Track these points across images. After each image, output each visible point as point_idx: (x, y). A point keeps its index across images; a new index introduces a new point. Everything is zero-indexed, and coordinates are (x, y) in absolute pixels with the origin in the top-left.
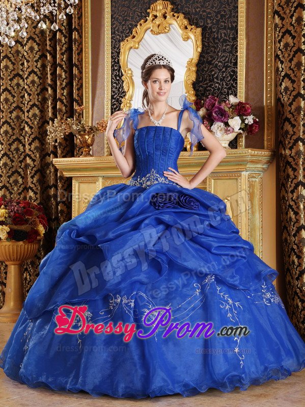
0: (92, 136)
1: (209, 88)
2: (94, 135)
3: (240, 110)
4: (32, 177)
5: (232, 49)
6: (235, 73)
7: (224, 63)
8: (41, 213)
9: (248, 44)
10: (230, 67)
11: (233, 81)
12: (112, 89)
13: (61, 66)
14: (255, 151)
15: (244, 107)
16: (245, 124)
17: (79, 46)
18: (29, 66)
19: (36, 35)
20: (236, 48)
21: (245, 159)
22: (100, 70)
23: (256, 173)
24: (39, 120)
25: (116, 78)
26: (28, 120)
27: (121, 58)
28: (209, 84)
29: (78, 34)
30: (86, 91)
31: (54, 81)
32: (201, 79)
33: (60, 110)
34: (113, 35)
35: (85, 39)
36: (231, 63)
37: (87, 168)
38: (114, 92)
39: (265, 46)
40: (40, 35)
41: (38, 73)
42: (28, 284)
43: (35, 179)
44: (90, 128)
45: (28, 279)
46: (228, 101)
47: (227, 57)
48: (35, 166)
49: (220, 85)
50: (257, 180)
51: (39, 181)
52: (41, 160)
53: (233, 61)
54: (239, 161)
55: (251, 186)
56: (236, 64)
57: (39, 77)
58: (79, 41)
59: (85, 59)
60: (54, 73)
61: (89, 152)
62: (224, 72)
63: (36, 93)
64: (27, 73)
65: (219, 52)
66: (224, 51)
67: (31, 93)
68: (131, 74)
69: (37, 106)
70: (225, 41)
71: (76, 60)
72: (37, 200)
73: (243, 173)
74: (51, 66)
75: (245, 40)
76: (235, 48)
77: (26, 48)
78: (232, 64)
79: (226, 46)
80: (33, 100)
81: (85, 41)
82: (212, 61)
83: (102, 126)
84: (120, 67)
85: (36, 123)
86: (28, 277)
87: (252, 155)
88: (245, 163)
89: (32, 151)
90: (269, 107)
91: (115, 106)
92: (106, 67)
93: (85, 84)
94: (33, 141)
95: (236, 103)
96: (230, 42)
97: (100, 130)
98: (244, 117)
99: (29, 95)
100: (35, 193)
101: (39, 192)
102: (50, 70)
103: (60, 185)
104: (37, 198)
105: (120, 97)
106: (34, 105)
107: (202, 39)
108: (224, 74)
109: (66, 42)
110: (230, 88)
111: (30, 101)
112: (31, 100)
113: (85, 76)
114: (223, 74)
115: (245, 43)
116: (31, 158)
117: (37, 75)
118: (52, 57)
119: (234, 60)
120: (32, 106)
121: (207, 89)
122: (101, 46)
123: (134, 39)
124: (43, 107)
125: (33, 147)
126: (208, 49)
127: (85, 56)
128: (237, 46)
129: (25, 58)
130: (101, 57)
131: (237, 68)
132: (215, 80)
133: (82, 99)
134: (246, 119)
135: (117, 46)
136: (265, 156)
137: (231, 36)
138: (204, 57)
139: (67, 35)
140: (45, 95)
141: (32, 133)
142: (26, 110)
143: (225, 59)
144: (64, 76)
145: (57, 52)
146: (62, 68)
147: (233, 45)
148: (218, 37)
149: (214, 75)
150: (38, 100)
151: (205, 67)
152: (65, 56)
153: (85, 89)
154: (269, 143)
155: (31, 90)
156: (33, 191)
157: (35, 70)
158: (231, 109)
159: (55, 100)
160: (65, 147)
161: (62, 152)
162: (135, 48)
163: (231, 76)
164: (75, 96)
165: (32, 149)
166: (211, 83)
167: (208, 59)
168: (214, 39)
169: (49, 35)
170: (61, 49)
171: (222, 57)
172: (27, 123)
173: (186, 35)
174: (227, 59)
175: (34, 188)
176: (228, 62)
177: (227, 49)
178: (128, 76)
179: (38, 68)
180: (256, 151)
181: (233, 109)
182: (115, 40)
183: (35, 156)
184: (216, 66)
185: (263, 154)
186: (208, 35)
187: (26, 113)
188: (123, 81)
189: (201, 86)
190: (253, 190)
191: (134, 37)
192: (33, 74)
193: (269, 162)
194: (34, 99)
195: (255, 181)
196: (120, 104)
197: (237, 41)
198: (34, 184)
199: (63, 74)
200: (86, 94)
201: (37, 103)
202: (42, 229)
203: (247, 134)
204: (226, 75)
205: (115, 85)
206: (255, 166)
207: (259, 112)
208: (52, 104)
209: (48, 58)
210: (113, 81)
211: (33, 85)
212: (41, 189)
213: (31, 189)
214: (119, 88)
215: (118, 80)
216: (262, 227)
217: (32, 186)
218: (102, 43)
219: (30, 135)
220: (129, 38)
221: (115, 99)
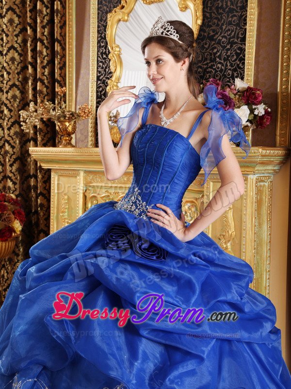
0: (72, 123)
1: (210, 69)
2: (75, 122)
3: (249, 97)
4: (11, 165)
5: (239, 21)
6: (243, 50)
7: (230, 39)
8: (18, 208)
9: (260, 15)
10: (236, 43)
11: (240, 61)
12: (97, 68)
13: (42, 41)
14: (266, 150)
15: (254, 94)
16: (255, 115)
17: (61, 18)
18: (8, 41)
19: (17, 5)
20: (245, 20)
21: (253, 160)
22: (85, 47)
23: (265, 176)
24: (19, 102)
25: (102, 56)
26: (7, 102)
27: (108, 32)
28: (210, 65)
29: (61, 3)
30: (69, 71)
31: (34, 58)
32: (200, 59)
33: (41, 92)
34: (99, 6)
35: (69, 10)
36: (238, 38)
37: (66, 160)
38: (100, 72)
39: (282, 16)
40: (20, 6)
41: (19, 49)
42: (5, 283)
43: (14, 168)
44: (71, 114)
45: (6, 277)
46: (233, 86)
47: (232, 31)
48: (14, 153)
49: (223, 65)
50: (266, 184)
51: (18, 170)
52: (21, 147)
53: (240, 36)
54: (246, 162)
55: (259, 192)
56: (244, 40)
57: (19, 54)
58: (62, 13)
59: (69, 33)
60: (34, 50)
61: (70, 140)
62: (228, 50)
63: (16, 72)
64: (6, 49)
65: (223, 24)
66: (230, 23)
67: (11, 72)
68: (119, 51)
69: (17, 86)
70: (231, 10)
71: (59, 35)
72: (15, 190)
73: (250, 176)
74: (32, 42)
75: (256, 9)
76: (243, 20)
77: (5, 20)
78: (239, 40)
79: (232, 17)
80: (12, 79)
81: (69, 13)
82: (214, 35)
83: (84, 112)
84: (107, 43)
85: (16, 105)
86: (6, 274)
87: (262, 156)
88: (253, 164)
89: (11, 137)
90: (284, 94)
91: (101, 89)
92: (91, 43)
93: (69, 62)
94: (12, 126)
95: (244, 88)
96: (237, 12)
97: (82, 116)
98: (254, 107)
99: (9, 73)
100: (14, 183)
101: (18, 182)
102: (31, 45)
103: (40, 176)
104: (16, 189)
105: (106, 78)
106: (14, 85)
107: (203, 8)
108: (229, 52)
109: (47, 13)
110: (235, 70)
111: (9, 81)
112: (10, 79)
113: (69, 54)
114: (227, 53)
115: (256, 13)
116: (10, 144)
117: (17, 51)
118: (33, 31)
119: (242, 34)
120: (12, 86)
121: (208, 70)
122: (87, 18)
123: (123, 10)
124: (24, 88)
125: (12, 132)
126: (209, 22)
127: (69, 30)
128: (246, 17)
129: (5, 32)
130: (86, 31)
131: (245, 44)
132: (218, 59)
133: (65, 80)
134: (255, 109)
135: (104, 19)
136: (277, 156)
137: (239, 5)
138: (205, 31)
139: (49, 6)
140: (25, 74)
141: (12, 116)
142: (5, 91)
143: (230, 34)
144: (45, 53)
145: (38, 25)
146: (43, 43)
147: (241, 16)
148: (222, 5)
149: (216, 53)
150: (18, 79)
151: (206, 44)
152: (46, 30)
153: (69, 68)
154: (282, 139)
155: (10, 68)
156: (12, 180)
157: (16, 45)
158: (237, 96)
159: (35, 80)
160: (46, 134)
161: (43, 140)
162: (124, 21)
163: (238, 55)
164: (56, 76)
165: (11, 134)
166: (212, 63)
167: (209, 34)
168: (217, 8)
169: (29, 5)
170: (42, 22)
171: (227, 31)
172: (6, 105)
173: (183, 4)
174: (233, 33)
175: (13, 178)
176: (234, 37)
177: (234, 22)
178: (115, 54)
179: (19, 44)
180: (268, 150)
181: (240, 96)
182: (101, 11)
183: (14, 142)
184: (219, 43)
185: (276, 153)
186: (211, 3)
187: (5, 94)
188: (110, 60)
189: (200, 67)
190: (261, 197)
191: (123, 7)
192: (12, 50)
193: (282, 163)
194: (14, 78)
195: (264, 185)
196: (106, 86)
197: (247, 11)
198: (13, 173)
199: (45, 50)
200: (69, 74)
201: (17, 83)
202: (18, 226)
203: (255, 127)
204: (231, 54)
205: (101, 64)
206: (265, 168)
207: (271, 100)
208: (32, 84)
209: (29, 32)
210: (99, 59)
211: (13, 63)
212: (21, 179)
213: (10, 178)
214: (106, 68)
215: (105, 59)
216: (270, 242)
217: (11, 175)
218: (87, 15)
219: (10, 118)
220: (117, 9)
221: (101, 80)
